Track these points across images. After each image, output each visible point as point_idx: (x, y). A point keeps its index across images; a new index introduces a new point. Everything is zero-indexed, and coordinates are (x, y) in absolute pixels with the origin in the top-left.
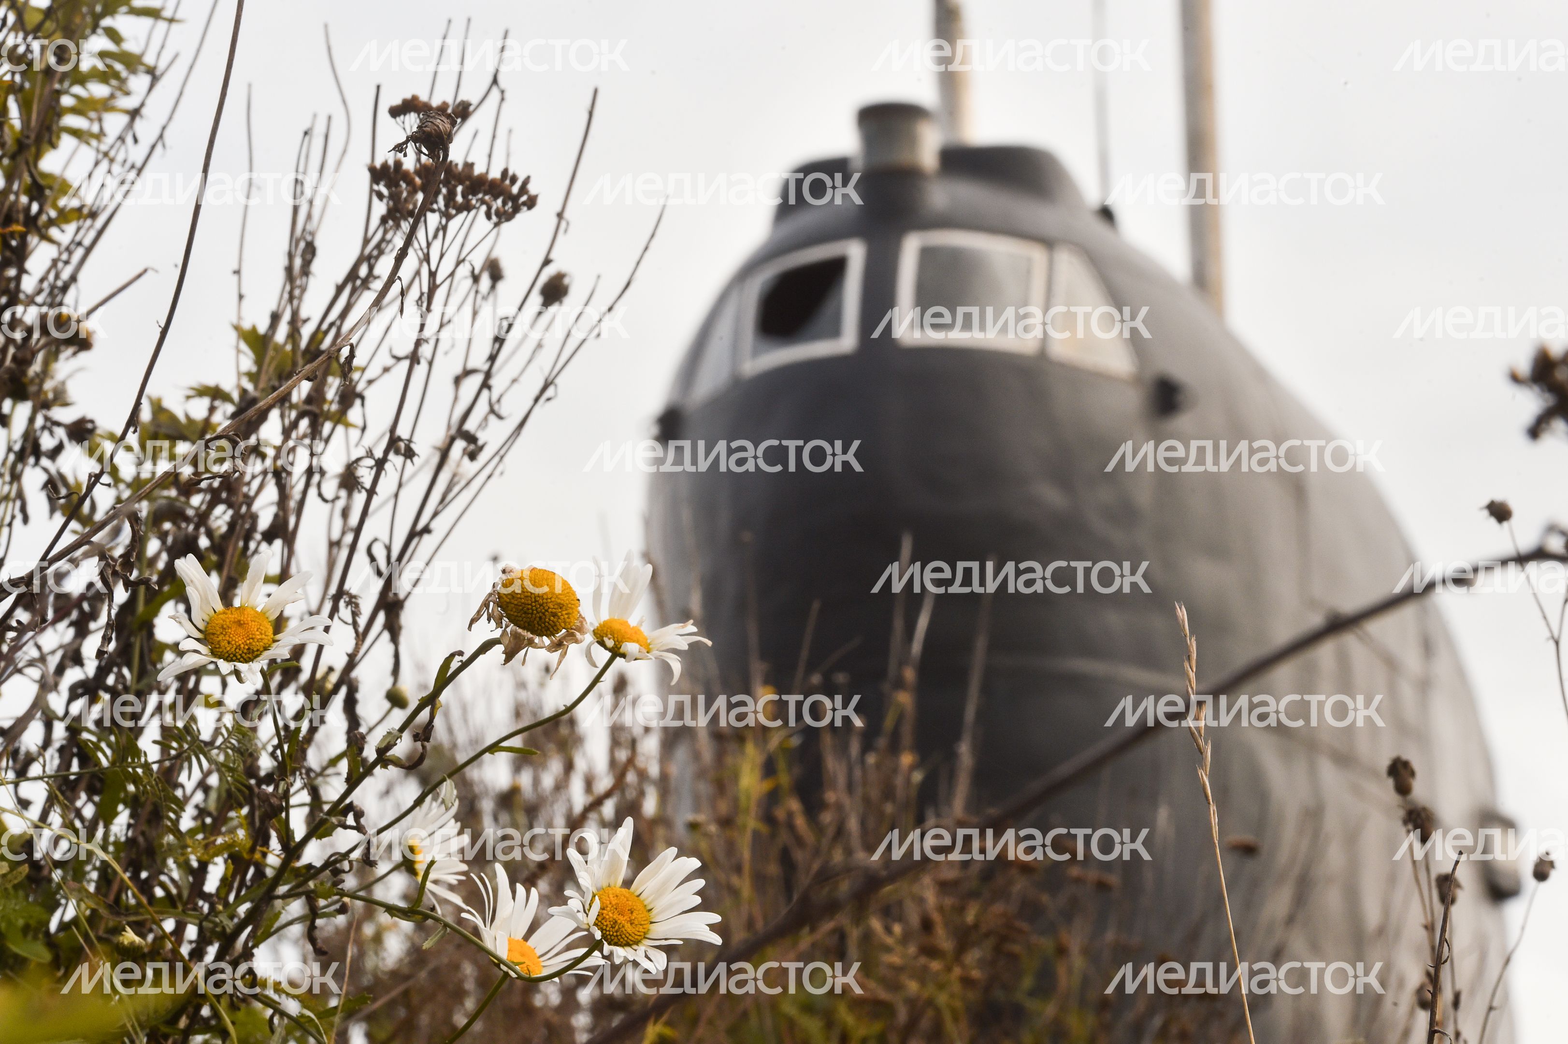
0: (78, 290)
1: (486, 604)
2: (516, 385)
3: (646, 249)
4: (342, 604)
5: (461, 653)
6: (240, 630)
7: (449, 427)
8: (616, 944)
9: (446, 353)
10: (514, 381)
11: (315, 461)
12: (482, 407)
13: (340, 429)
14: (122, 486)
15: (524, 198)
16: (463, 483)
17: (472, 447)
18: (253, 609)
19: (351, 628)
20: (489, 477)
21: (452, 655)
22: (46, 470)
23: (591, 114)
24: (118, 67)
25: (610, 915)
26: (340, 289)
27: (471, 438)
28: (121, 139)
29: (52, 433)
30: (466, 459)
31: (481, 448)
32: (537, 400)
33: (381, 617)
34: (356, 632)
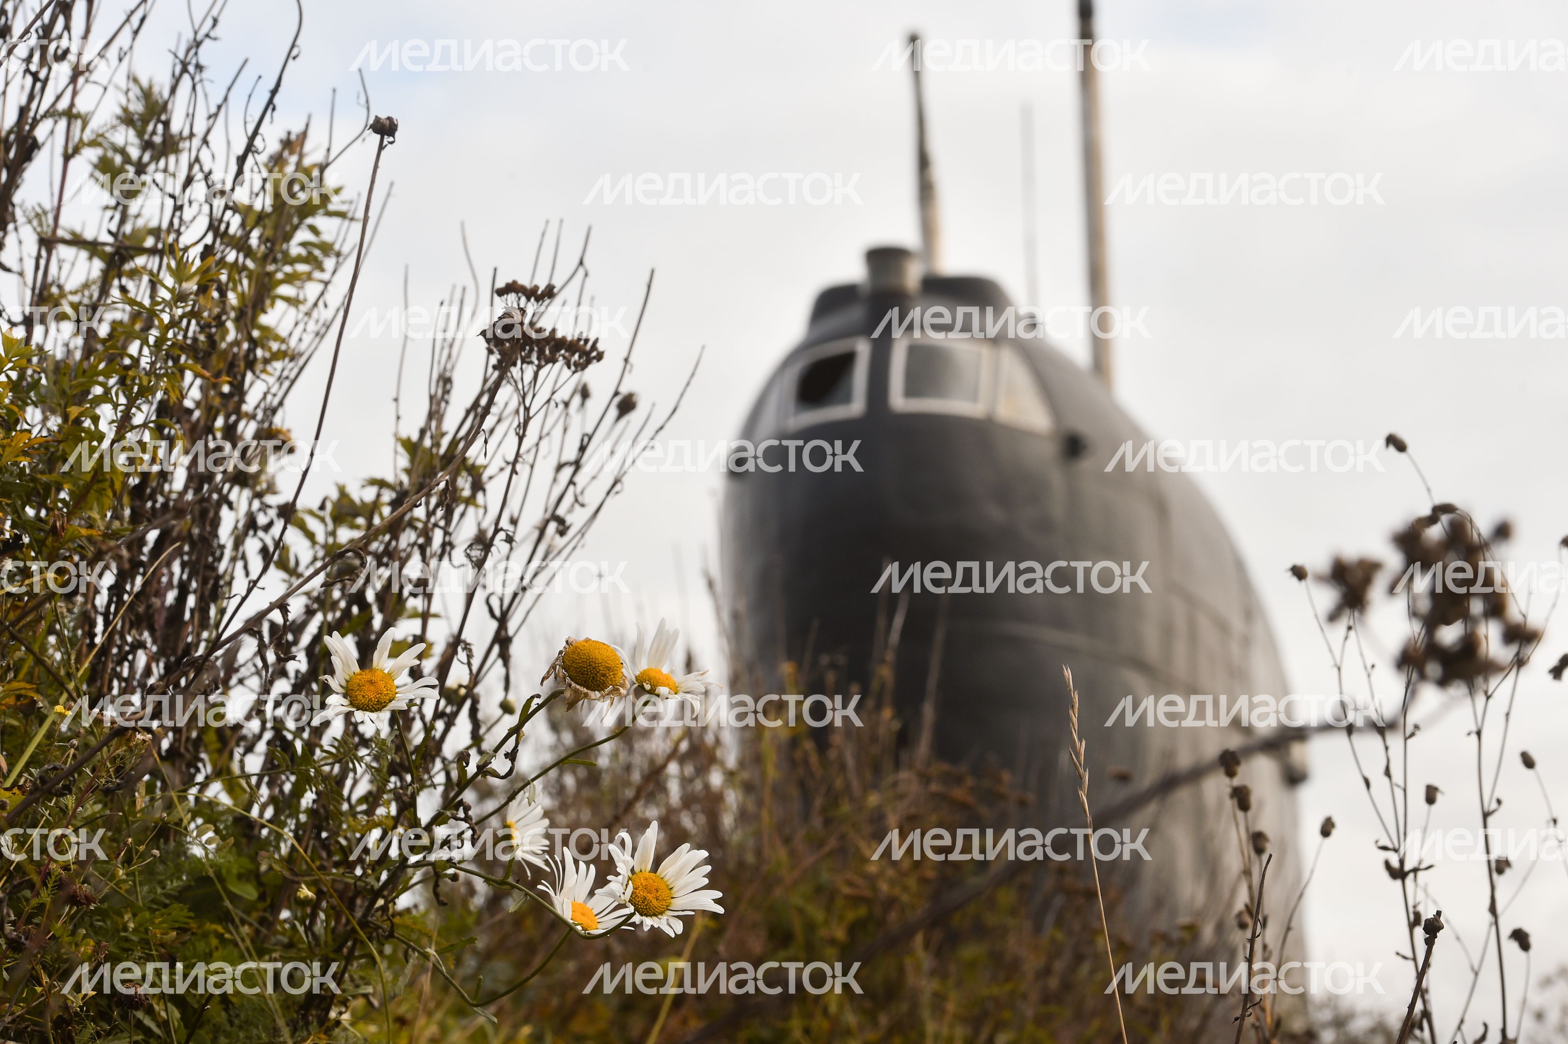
0: (284, 413)
1: (553, 667)
2: (595, 482)
3: (688, 384)
4: (459, 649)
5: (538, 696)
6: (372, 688)
7: (546, 511)
8: (646, 915)
9: (545, 457)
10: (594, 478)
11: (447, 539)
12: (569, 499)
13: (471, 510)
14: (317, 547)
15: (594, 354)
16: (555, 552)
17: (561, 528)
18: (382, 671)
19: (466, 667)
20: (574, 548)
21: (532, 698)
22: (261, 540)
23: (649, 287)
24: (317, 252)
25: (641, 893)
26: (468, 412)
27: (561, 521)
28: (315, 305)
29: (265, 513)
30: (558, 537)
31: (568, 528)
32: (608, 493)
33: (496, 649)
34: (471, 670)
